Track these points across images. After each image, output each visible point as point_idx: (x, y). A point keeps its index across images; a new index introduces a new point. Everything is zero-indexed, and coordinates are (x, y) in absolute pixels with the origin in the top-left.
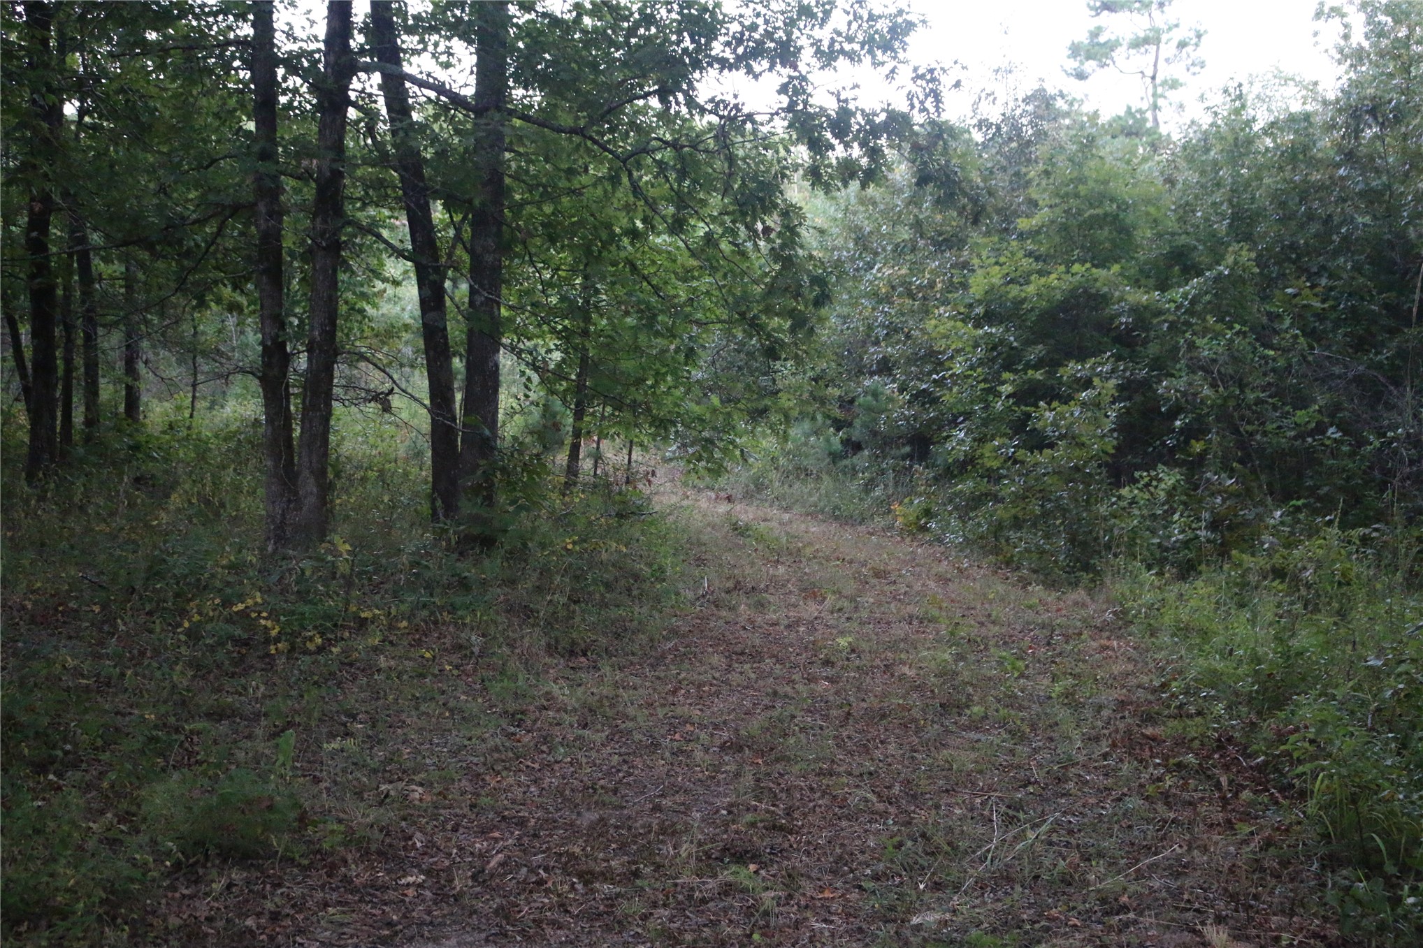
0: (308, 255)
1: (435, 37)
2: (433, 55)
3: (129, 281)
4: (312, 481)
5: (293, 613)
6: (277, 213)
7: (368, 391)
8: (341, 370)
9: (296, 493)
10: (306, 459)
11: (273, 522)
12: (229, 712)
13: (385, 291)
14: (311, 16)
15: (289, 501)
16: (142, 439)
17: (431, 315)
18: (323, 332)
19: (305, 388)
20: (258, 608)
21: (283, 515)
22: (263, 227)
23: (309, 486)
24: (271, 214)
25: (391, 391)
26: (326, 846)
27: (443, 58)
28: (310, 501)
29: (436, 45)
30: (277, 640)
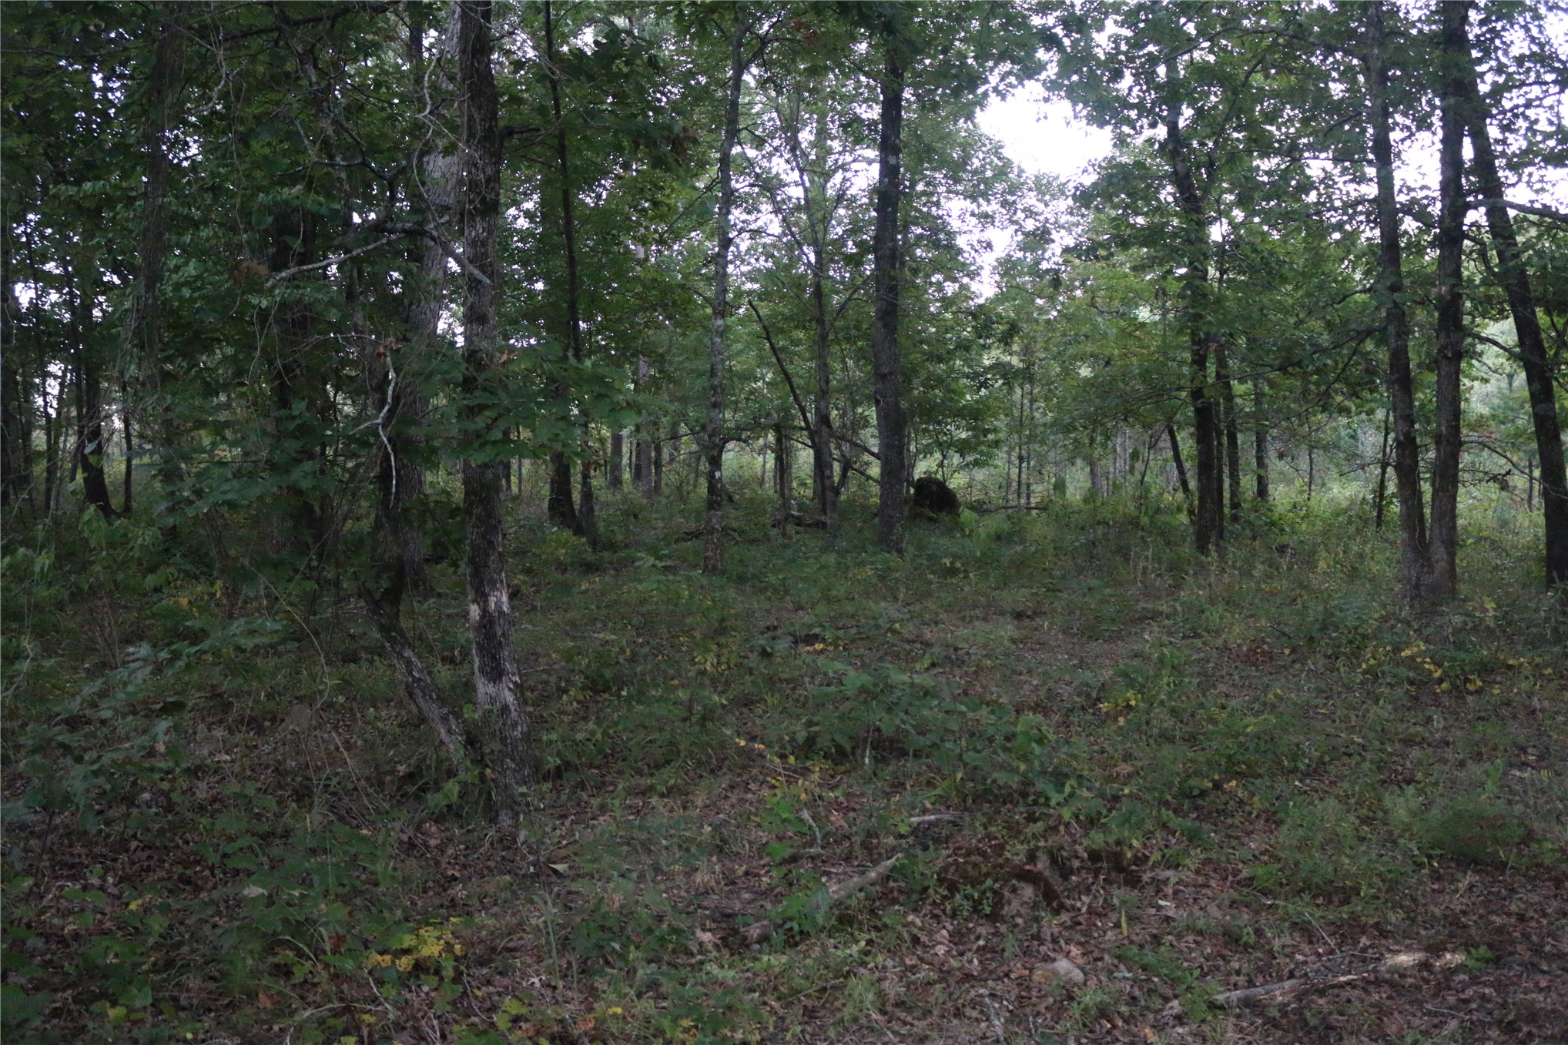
0: (1433, 365)
1: (1530, 169)
2: (1528, 183)
3: (1259, 397)
4: (1442, 549)
5: (1454, 659)
6: (1404, 333)
7: (1486, 473)
8: (1465, 459)
9: (1429, 559)
10: (1437, 532)
11: (1409, 582)
12: (1418, 740)
13: (1472, 387)
14: (1422, 171)
15: (1423, 566)
16: (1276, 517)
17: (1541, 407)
18: (1449, 427)
19: (1434, 474)
20: (1421, 654)
21: (1418, 578)
22: (1393, 345)
23: (1439, 553)
24: (1398, 335)
25: (1508, 473)
26: (1547, 862)
27: (1538, 186)
28: (1441, 566)
29: (1530, 175)
30: (1440, 681)
